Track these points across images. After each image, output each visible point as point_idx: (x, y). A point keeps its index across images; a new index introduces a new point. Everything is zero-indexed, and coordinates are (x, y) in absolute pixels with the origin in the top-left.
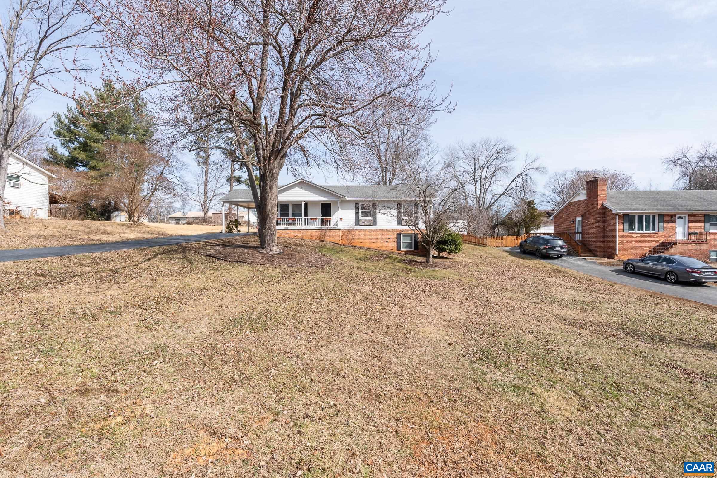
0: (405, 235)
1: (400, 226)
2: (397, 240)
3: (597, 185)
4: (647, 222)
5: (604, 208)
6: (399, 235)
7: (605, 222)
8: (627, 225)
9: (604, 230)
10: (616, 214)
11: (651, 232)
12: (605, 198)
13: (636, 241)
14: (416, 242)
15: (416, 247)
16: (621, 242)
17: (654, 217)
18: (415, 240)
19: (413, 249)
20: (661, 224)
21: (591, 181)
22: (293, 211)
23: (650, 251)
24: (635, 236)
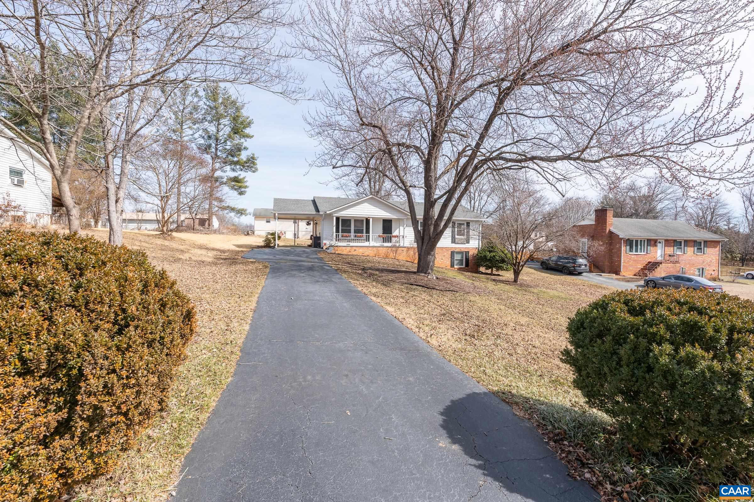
0: (458, 253)
1: (454, 244)
2: (451, 258)
3: (606, 214)
4: (637, 245)
5: (611, 233)
6: (453, 253)
7: (611, 244)
8: (628, 247)
9: (610, 250)
10: (621, 239)
11: (643, 253)
12: (611, 224)
13: (634, 261)
14: (467, 260)
15: (467, 265)
16: (624, 262)
17: (644, 241)
18: (466, 258)
19: (464, 266)
20: (649, 247)
21: (599, 210)
22: (355, 226)
23: (642, 269)
24: (633, 257)
